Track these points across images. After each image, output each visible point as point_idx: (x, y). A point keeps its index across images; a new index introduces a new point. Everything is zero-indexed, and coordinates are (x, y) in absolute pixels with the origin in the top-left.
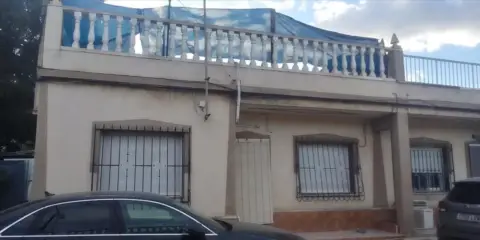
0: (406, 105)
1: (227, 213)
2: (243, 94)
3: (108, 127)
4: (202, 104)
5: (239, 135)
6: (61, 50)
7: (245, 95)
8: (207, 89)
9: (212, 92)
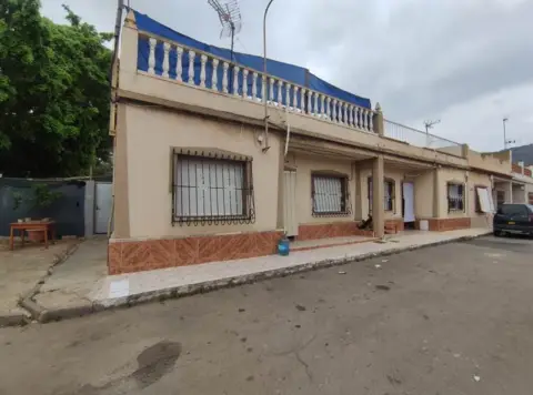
0: (383, 153)
1: (278, 227)
2: (291, 133)
3: (185, 152)
4: (261, 138)
5: (286, 169)
6: (137, 74)
7: (293, 134)
8: (267, 126)
9: (271, 130)
